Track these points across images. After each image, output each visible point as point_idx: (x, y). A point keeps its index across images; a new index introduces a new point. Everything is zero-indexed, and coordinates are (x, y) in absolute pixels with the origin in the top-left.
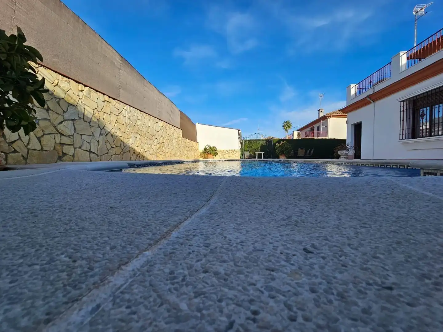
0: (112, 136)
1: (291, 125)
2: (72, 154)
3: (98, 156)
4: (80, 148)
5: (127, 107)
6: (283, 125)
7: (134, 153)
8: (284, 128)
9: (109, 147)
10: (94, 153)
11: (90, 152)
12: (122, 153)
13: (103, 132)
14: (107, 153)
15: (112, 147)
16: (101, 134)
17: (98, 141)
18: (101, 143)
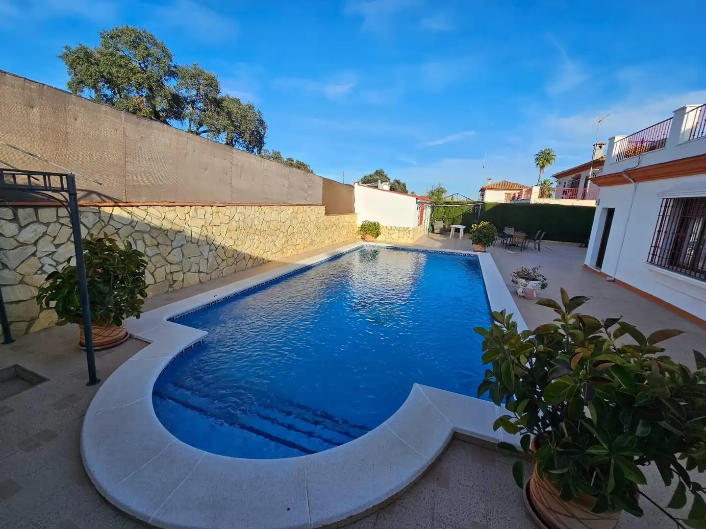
0: (223, 248)
1: (554, 157)
2: (181, 280)
3: (207, 274)
4: (189, 271)
5: (240, 209)
6: (536, 157)
7: (251, 258)
8: (537, 163)
9: (220, 261)
10: (203, 272)
11: (199, 272)
12: (235, 262)
13: (213, 247)
14: (218, 268)
15: (223, 260)
16: (210, 250)
17: (207, 259)
18: (210, 260)
